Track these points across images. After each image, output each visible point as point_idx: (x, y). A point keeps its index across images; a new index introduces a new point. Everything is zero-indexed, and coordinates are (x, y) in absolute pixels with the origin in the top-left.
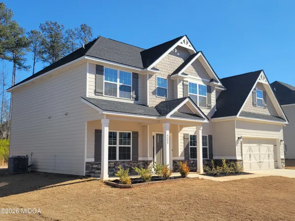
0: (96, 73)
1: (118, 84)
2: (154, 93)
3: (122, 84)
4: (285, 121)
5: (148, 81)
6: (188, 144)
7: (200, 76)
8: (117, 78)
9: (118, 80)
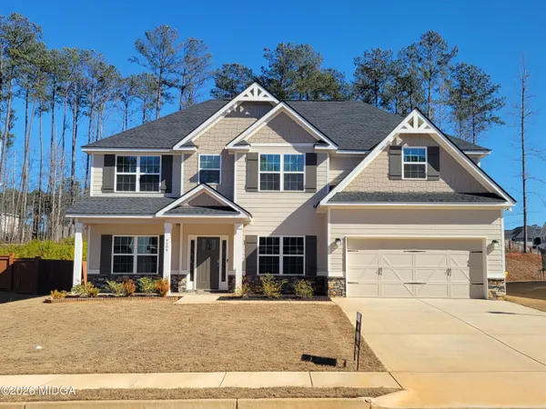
0: (105, 165)
1: (138, 173)
2: (193, 180)
3: (143, 174)
4: (504, 200)
5: (183, 164)
6: (256, 250)
7: (288, 141)
8: (136, 166)
9: (138, 169)
